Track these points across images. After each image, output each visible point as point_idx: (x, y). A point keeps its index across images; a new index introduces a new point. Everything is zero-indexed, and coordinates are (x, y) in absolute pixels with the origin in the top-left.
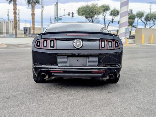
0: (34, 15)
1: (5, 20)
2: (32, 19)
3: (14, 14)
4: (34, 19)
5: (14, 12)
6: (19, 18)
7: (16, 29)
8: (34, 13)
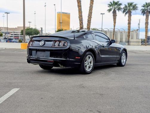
0: (148, 24)
1: (125, 30)
2: (146, 28)
3: (128, 24)
4: (147, 28)
5: (128, 23)
6: (139, 28)
7: (129, 37)
8: (148, 22)
